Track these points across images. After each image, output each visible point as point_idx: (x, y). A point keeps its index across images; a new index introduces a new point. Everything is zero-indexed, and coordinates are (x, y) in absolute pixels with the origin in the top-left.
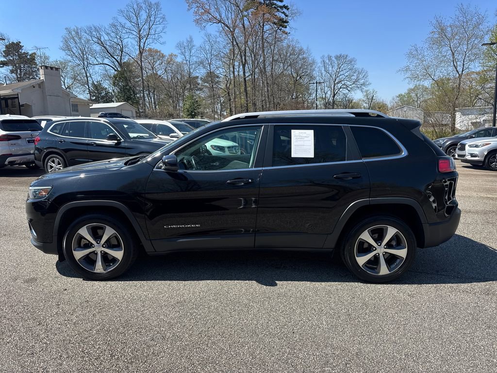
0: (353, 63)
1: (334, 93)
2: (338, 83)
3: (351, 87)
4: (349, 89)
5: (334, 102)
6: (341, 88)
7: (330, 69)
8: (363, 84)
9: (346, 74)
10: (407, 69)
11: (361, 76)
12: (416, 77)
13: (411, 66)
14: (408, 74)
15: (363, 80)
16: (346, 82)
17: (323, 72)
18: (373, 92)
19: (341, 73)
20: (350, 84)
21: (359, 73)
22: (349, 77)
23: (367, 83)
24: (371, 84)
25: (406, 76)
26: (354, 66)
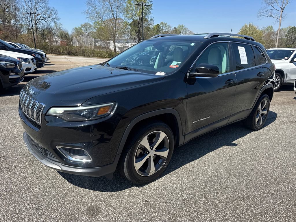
0: (46, 2)
1: (36, 22)
2: (37, 15)
3: (47, 19)
4: (46, 21)
5: (36, 29)
6: (40, 19)
7: (30, 4)
8: (55, 18)
9: (43, 10)
10: (87, 12)
11: (53, 13)
12: (93, 18)
13: (90, 10)
14: (88, 16)
15: (55, 16)
16: (43, 15)
17: (24, 5)
18: (60, 24)
19: (39, 8)
20: (46, 17)
21: (52, 11)
22: (45, 12)
23: (58, 18)
24: (60, 19)
25: (87, 16)
26: (47, 5)
